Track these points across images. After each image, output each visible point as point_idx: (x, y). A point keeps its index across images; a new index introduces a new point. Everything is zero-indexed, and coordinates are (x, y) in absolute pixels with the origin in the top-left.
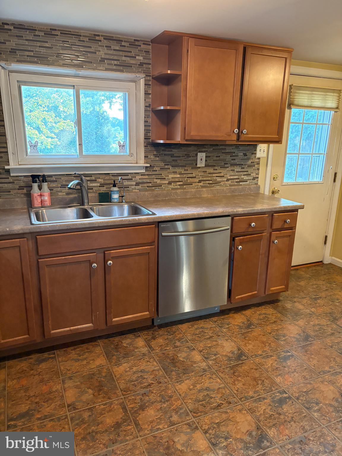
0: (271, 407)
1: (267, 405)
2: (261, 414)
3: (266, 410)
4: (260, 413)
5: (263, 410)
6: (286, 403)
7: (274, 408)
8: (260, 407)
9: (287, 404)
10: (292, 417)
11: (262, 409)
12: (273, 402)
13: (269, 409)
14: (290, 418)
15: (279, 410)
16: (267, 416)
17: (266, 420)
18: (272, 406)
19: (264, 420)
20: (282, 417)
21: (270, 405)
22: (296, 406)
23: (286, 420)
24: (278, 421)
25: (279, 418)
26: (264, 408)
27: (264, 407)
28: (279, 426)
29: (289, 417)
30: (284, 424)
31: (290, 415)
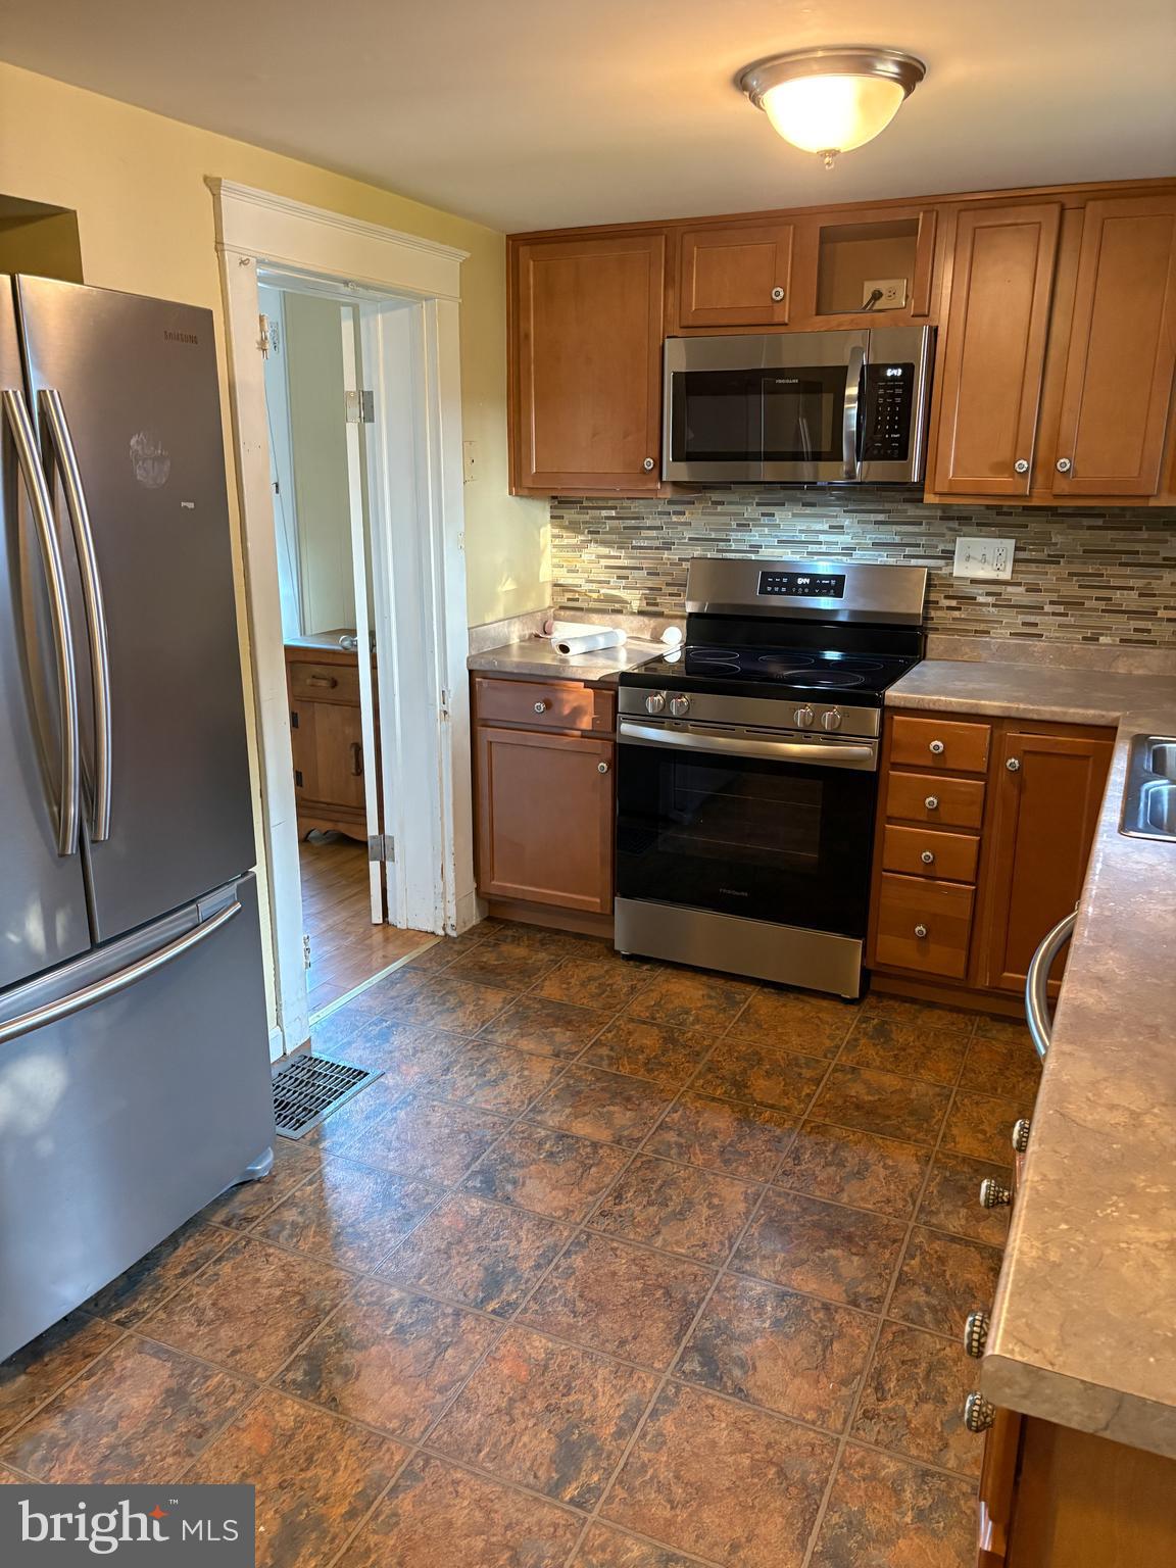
0: (585, 1417)
1: (601, 1416)
2: (596, 1377)
3: (591, 1398)
4: (599, 1377)
5: (598, 1392)
6: (552, 1461)
7: (574, 1416)
8: (612, 1396)
9: (548, 1460)
10: (513, 1421)
11: (604, 1393)
12: (592, 1440)
13: (585, 1407)
14: (517, 1413)
15: (558, 1422)
16: (578, 1382)
17: (572, 1367)
18: (586, 1421)
19: (578, 1364)
20: (539, 1405)
21: (592, 1420)
22: (520, 1468)
23: (525, 1401)
24: (543, 1383)
25: (544, 1395)
26: (602, 1402)
27: (604, 1405)
28: (531, 1370)
29: (520, 1418)
30: (523, 1387)
31: (522, 1423)
